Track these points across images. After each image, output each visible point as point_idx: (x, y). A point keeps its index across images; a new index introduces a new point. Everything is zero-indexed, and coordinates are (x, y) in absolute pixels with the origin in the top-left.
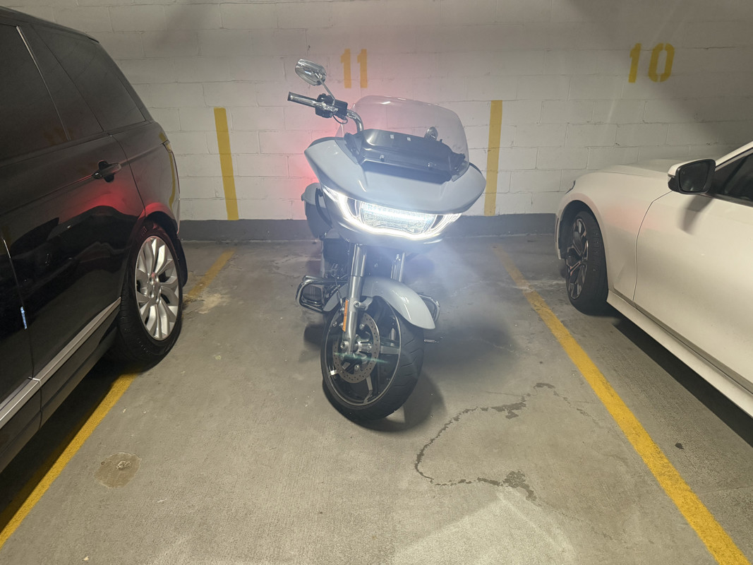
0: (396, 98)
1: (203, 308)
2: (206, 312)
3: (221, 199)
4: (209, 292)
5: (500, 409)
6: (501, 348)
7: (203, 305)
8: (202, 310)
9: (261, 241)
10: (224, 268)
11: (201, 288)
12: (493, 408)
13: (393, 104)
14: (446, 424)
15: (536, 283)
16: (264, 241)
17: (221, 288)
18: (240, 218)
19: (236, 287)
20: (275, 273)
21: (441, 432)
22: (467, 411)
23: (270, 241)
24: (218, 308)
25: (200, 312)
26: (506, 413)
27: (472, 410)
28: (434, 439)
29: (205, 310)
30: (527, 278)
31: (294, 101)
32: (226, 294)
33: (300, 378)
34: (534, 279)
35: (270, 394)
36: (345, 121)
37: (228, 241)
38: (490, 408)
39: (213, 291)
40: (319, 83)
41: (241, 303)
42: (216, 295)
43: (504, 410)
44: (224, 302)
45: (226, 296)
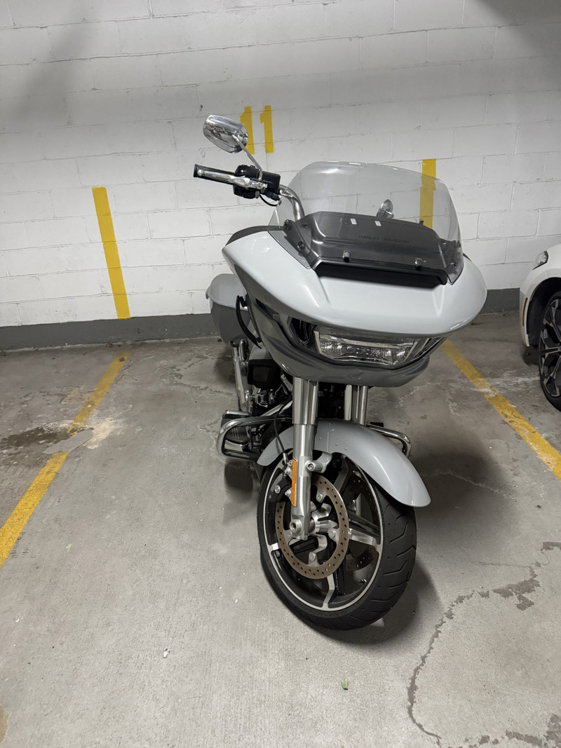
0: (347, 163)
1: (94, 440)
2: (96, 446)
3: (108, 295)
4: (99, 416)
5: (505, 593)
6: (480, 485)
7: (92, 436)
8: (91, 444)
9: (158, 341)
10: (117, 381)
11: (89, 410)
12: (495, 591)
13: (341, 172)
14: (437, 627)
15: (497, 381)
16: (162, 341)
17: (114, 408)
18: (132, 315)
19: (131, 406)
20: (177, 384)
21: (432, 641)
22: (460, 600)
23: (168, 340)
24: (111, 439)
25: (89, 447)
26: (514, 600)
27: (468, 598)
28: (425, 657)
29: (95, 443)
30: (484, 376)
31: (203, 177)
32: (120, 417)
33: (223, 551)
34: (493, 376)
35: (185, 581)
36: (277, 202)
37: (119, 343)
38: (491, 593)
39: (103, 415)
40: (238, 149)
41: (139, 430)
42: (107, 419)
43: (512, 595)
44: (118, 430)
45: (121, 420)
